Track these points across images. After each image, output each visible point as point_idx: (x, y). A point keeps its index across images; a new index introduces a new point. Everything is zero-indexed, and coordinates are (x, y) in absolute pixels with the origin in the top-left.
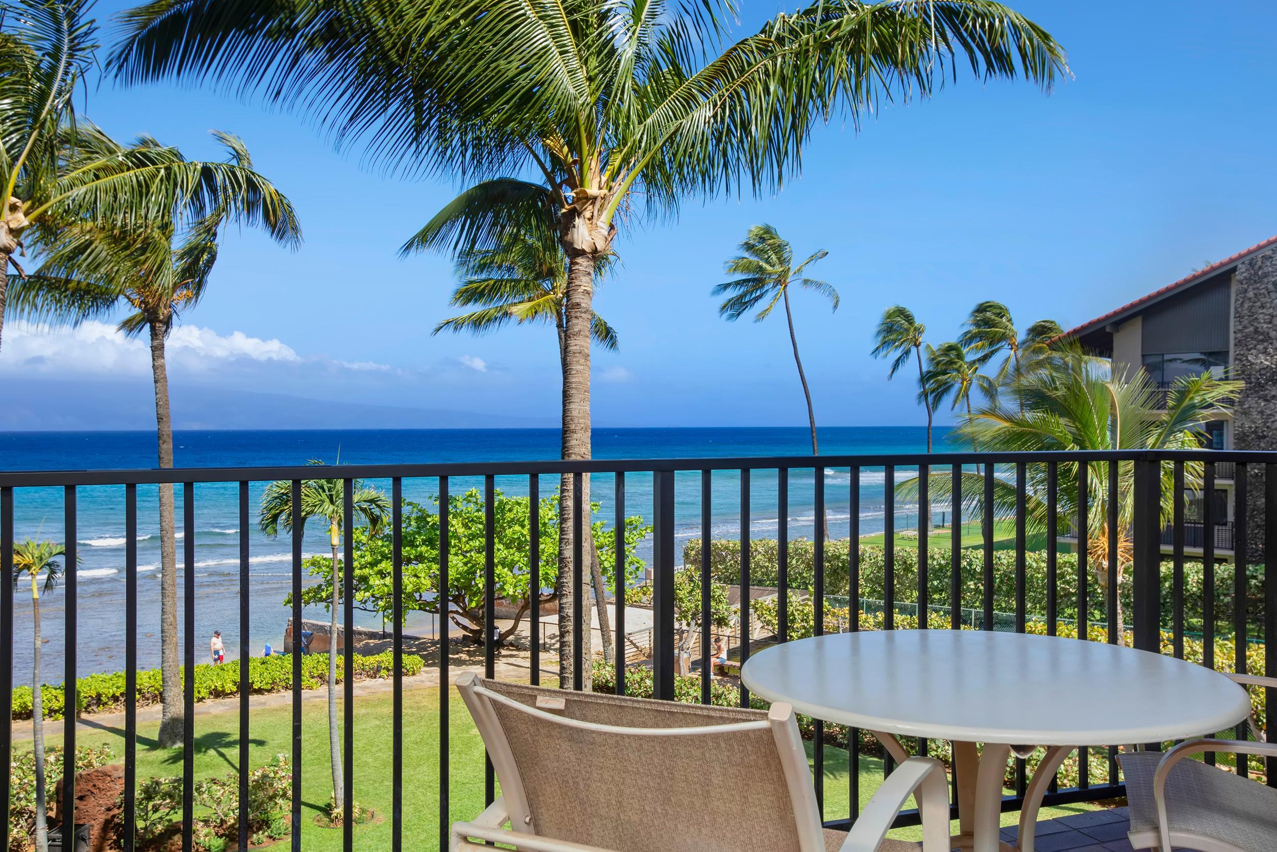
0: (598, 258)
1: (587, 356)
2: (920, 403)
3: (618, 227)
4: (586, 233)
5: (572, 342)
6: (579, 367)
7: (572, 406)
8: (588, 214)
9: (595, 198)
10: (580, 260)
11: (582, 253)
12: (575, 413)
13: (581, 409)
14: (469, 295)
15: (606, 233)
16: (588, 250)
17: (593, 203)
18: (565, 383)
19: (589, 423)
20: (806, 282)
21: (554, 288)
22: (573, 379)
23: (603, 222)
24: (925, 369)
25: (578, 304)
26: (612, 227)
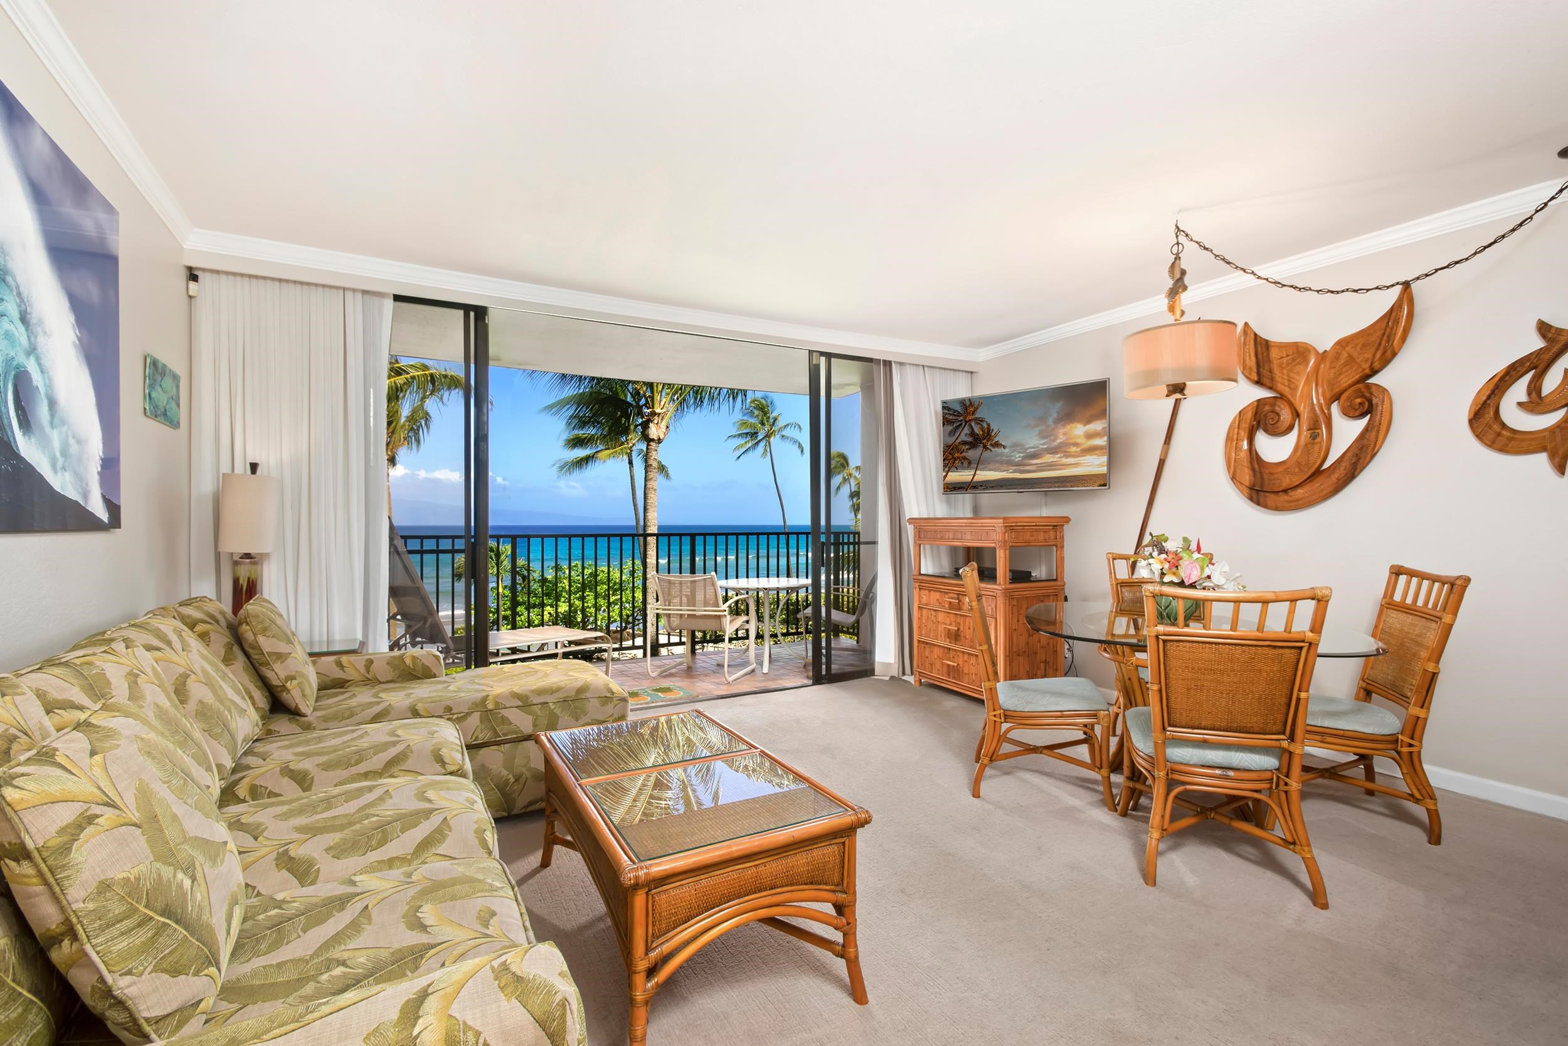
0: (659, 441)
1: (655, 490)
2: (851, 512)
3: (671, 428)
4: (655, 431)
5: (648, 483)
6: (652, 495)
7: (648, 514)
8: (656, 422)
9: (659, 414)
10: (652, 443)
11: (653, 440)
12: (650, 517)
13: (653, 515)
14: (577, 442)
15: (664, 431)
16: (656, 439)
17: (658, 416)
18: (645, 503)
19: (656, 522)
20: (783, 436)
21: (627, 440)
22: (649, 501)
23: (663, 425)
24: (853, 490)
25: (651, 465)
26: (667, 427)
